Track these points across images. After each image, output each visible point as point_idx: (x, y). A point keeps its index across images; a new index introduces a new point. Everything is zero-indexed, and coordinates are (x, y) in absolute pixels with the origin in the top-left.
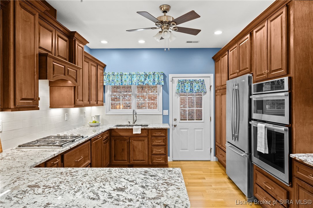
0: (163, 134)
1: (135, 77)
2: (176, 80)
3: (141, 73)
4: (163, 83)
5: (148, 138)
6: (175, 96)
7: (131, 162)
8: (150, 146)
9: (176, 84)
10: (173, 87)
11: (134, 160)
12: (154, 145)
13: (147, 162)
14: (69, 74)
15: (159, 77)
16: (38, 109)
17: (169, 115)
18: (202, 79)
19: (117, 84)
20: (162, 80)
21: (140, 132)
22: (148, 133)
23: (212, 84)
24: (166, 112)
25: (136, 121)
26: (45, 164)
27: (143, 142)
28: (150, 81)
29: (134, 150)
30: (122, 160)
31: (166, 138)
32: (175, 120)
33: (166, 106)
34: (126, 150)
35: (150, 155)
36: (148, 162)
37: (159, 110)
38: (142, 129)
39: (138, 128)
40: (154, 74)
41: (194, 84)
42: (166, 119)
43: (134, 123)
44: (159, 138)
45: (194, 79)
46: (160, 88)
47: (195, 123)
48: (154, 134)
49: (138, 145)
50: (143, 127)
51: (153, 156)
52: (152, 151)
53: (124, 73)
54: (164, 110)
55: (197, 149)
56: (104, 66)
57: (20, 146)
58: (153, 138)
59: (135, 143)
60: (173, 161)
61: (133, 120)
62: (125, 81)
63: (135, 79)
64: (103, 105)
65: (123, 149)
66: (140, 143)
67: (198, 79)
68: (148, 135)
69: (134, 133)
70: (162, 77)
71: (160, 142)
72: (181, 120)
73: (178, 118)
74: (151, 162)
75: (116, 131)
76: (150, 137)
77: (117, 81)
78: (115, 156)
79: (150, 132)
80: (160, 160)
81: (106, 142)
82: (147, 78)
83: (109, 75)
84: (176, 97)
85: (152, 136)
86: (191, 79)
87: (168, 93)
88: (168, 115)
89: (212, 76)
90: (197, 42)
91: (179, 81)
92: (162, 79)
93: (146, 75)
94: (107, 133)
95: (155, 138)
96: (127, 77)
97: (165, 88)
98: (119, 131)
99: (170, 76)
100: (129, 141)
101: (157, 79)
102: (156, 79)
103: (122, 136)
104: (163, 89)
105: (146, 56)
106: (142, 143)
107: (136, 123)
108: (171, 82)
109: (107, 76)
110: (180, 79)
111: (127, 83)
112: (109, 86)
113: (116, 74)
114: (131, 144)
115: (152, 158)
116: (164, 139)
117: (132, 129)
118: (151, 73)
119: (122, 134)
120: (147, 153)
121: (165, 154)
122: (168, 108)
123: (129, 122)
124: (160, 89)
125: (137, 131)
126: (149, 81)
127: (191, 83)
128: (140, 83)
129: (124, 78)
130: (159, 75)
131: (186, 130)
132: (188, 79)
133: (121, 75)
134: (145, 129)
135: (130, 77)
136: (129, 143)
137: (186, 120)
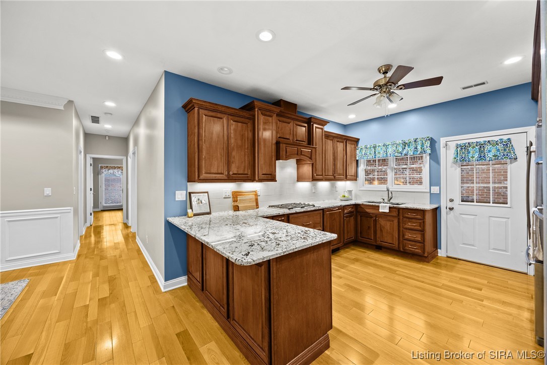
0: (419, 217)
1: (391, 148)
2: (452, 146)
3: (398, 142)
4: (429, 151)
5: (399, 219)
6: (451, 167)
7: (378, 243)
8: (401, 229)
9: (452, 151)
10: (447, 155)
11: (381, 241)
12: (406, 229)
13: (397, 246)
14: (303, 153)
15: (423, 144)
16: (276, 181)
17: (440, 194)
18: (505, 138)
19: (370, 157)
20: (427, 147)
21: (387, 210)
22: (399, 212)
24: (435, 190)
25: (391, 198)
27: (391, 222)
28: (410, 150)
29: (381, 230)
30: (368, 239)
31: (424, 222)
32: (452, 200)
34: (372, 228)
35: (401, 239)
36: (399, 247)
37: (425, 186)
38: (390, 208)
39: (386, 206)
40: (415, 141)
41: (488, 147)
42: (435, 197)
43: (389, 200)
44: (414, 221)
45: (487, 139)
46: (426, 157)
47: (498, 209)
48: (407, 215)
49: (386, 224)
50: (392, 205)
51: (405, 241)
52: (403, 236)
53: (377, 145)
54: (431, 187)
55: (494, 249)
56: (357, 141)
58: (405, 219)
59: (382, 222)
60: (448, 257)
61: (387, 197)
62: (379, 153)
63: (390, 150)
64: (356, 180)
65: (369, 227)
66: (388, 224)
67: (496, 139)
68: (398, 215)
69: (380, 210)
70: (428, 144)
71: (415, 226)
72: (462, 201)
73: (458, 199)
74: (403, 248)
76: (401, 217)
77: (370, 154)
78: (361, 233)
79: (401, 211)
80: (415, 249)
81: (350, 216)
82: (407, 147)
83: (362, 148)
84: (454, 168)
85: (404, 217)
86: (482, 140)
87: (438, 163)
88: (438, 192)
89: (532, 129)
90: (484, 83)
91: (457, 146)
93: (405, 144)
94: (352, 208)
95: (407, 220)
96: (381, 149)
97: (435, 157)
98: (365, 207)
99: (443, 141)
100: (376, 219)
101: (420, 146)
102: (419, 147)
103: (368, 213)
104: (430, 159)
106: (391, 224)
107: (391, 201)
108: (445, 149)
109: (360, 150)
110: (459, 142)
111: (381, 155)
112: (362, 160)
113: (369, 146)
114: (377, 223)
115: (404, 243)
116: (420, 223)
118: (412, 140)
119: (368, 210)
120: (397, 236)
121: (422, 242)
122: (438, 184)
123: (384, 199)
124: (427, 158)
125: (384, 209)
126: (410, 151)
127: (481, 146)
128: (396, 154)
129: (378, 149)
130: (424, 142)
131: (473, 217)
132: (474, 141)
133: (375, 147)
134: (395, 208)
135: (384, 148)
136: (375, 221)
137: (490, 203)
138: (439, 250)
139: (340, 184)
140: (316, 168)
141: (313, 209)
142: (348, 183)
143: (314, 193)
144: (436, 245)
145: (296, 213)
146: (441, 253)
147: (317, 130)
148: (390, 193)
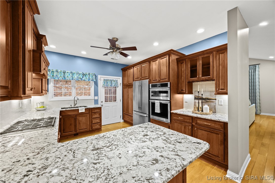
0: (99, 111)
1: (76, 75)
2: (102, 79)
3: (80, 73)
4: (95, 80)
5: (90, 114)
6: (102, 88)
7: (77, 132)
8: (91, 119)
9: (102, 81)
10: (101, 83)
11: (79, 130)
12: (94, 118)
13: (89, 129)
14: (46, 69)
17: (98, 99)
18: (116, 79)
21: (84, 111)
22: (89, 111)
23: (121, 82)
24: (96, 98)
25: (76, 104)
27: (86, 117)
29: (79, 123)
30: (70, 132)
32: (102, 102)
33: (96, 94)
34: (73, 124)
35: (91, 124)
36: (90, 129)
37: (92, 96)
38: (85, 109)
40: (89, 74)
41: (113, 82)
42: (96, 102)
44: (97, 113)
45: (113, 79)
46: (93, 83)
47: (113, 103)
48: (93, 111)
49: (82, 120)
51: (93, 125)
52: (92, 122)
53: (67, 72)
55: (114, 117)
58: (93, 114)
59: (80, 119)
62: (68, 77)
64: (46, 94)
65: (70, 124)
66: (84, 118)
67: (114, 79)
68: (89, 112)
69: (80, 112)
70: (94, 77)
71: (97, 116)
72: (105, 102)
73: (104, 100)
74: (92, 129)
75: (65, 112)
77: (61, 76)
78: (64, 130)
79: (91, 110)
80: (97, 126)
82: (84, 76)
83: (53, 71)
84: (103, 89)
86: (111, 79)
87: (97, 86)
89: (121, 78)
91: (104, 80)
92: (95, 77)
93: (84, 75)
96: (69, 75)
97: (96, 83)
98: (68, 112)
99: (99, 76)
100: (76, 118)
102: (91, 78)
103: (70, 115)
104: (94, 83)
105: (79, 62)
106: (85, 118)
108: (100, 80)
110: (105, 78)
114: (77, 120)
115: (92, 126)
116: (100, 113)
117: (78, 110)
118: (87, 73)
120: (89, 124)
121: (100, 122)
123: (71, 105)
125: (82, 110)
126: (86, 78)
127: (111, 81)
129: (67, 74)
130: (93, 75)
131: (108, 107)
132: (109, 79)
133: (64, 73)
134: (87, 109)
135: (71, 74)
137: (108, 102)
143: (21, 108)
148: (75, 101)
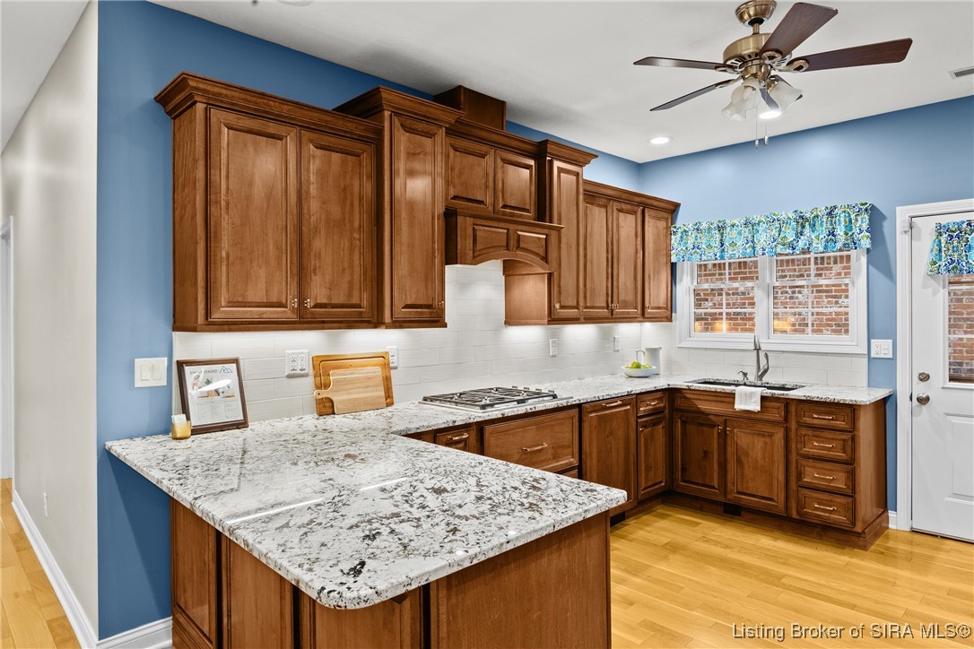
0: (840, 424)
1: (765, 231)
2: (927, 226)
3: (783, 216)
4: (866, 243)
5: (787, 431)
6: (924, 287)
7: (730, 497)
8: (793, 457)
9: (926, 242)
10: (914, 254)
11: (738, 493)
12: (808, 457)
13: (781, 505)
14: (522, 245)
15: (850, 221)
16: (445, 326)
17: (894, 359)
19: (709, 257)
20: (861, 231)
21: (755, 406)
22: (787, 412)
24: (882, 348)
25: (766, 371)
26: (436, 436)
27: (768, 440)
28: (817, 237)
29: (739, 462)
30: (703, 485)
31: (853, 439)
32: (924, 378)
33: (881, 325)
34: (716, 457)
35: (793, 485)
36: (787, 508)
37: (855, 340)
38: (763, 398)
39: (752, 394)
40: (830, 214)
43: (761, 377)
44: (827, 434)
46: (858, 259)
48: (808, 420)
49: (757, 449)
50: (768, 392)
51: (804, 491)
52: (800, 476)
53: (727, 222)
54: (872, 340)
56: (672, 209)
57: (425, 399)
58: (804, 431)
59: (742, 438)
60: (914, 531)
61: (755, 369)
62: (733, 244)
63: (763, 238)
64: (670, 319)
65: (706, 453)
66: (759, 443)
68: (786, 419)
69: (739, 406)
70: (863, 222)
71: (829, 449)
72: (952, 380)
73: (939, 371)
74: (797, 511)
75: (688, 396)
76: (793, 426)
77: (709, 246)
78: (684, 469)
79: (793, 409)
80: (830, 512)
81: (655, 424)
82: (807, 230)
83: (685, 231)
85: (801, 425)
87: (890, 274)
88: (890, 356)
91: (940, 230)
92: (865, 226)
93: (802, 221)
94: (660, 399)
95: (810, 432)
96: (740, 233)
97: (881, 258)
98: (696, 397)
99: (902, 214)
100: (725, 430)
101: (843, 229)
102: (840, 231)
103: (703, 413)
104: (869, 263)
106: (765, 443)
107: (765, 379)
108: (907, 237)
109: (680, 235)
110: (944, 220)
111: (735, 253)
112: (687, 265)
113: (704, 226)
114: (729, 441)
115: (802, 498)
116: (844, 440)
118: (822, 211)
119: (704, 406)
120: (781, 478)
121: (849, 492)
122: (891, 334)
123: (745, 375)
124: (860, 261)
125: (748, 401)
126: (815, 239)
128: (779, 249)
129: (730, 234)
130: (853, 216)
133: (721, 229)
134: (777, 399)
135: (746, 232)
136: (723, 436)
138: (891, 514)
139: (625, 331)
140: (559, 286)
141: (551, 404)
142: (648, 327)
143: (554, 358)
144: (884, 500)
145: (505, 419)
146: (898, 521)
147: (563, 178)
148: (762, 355)
